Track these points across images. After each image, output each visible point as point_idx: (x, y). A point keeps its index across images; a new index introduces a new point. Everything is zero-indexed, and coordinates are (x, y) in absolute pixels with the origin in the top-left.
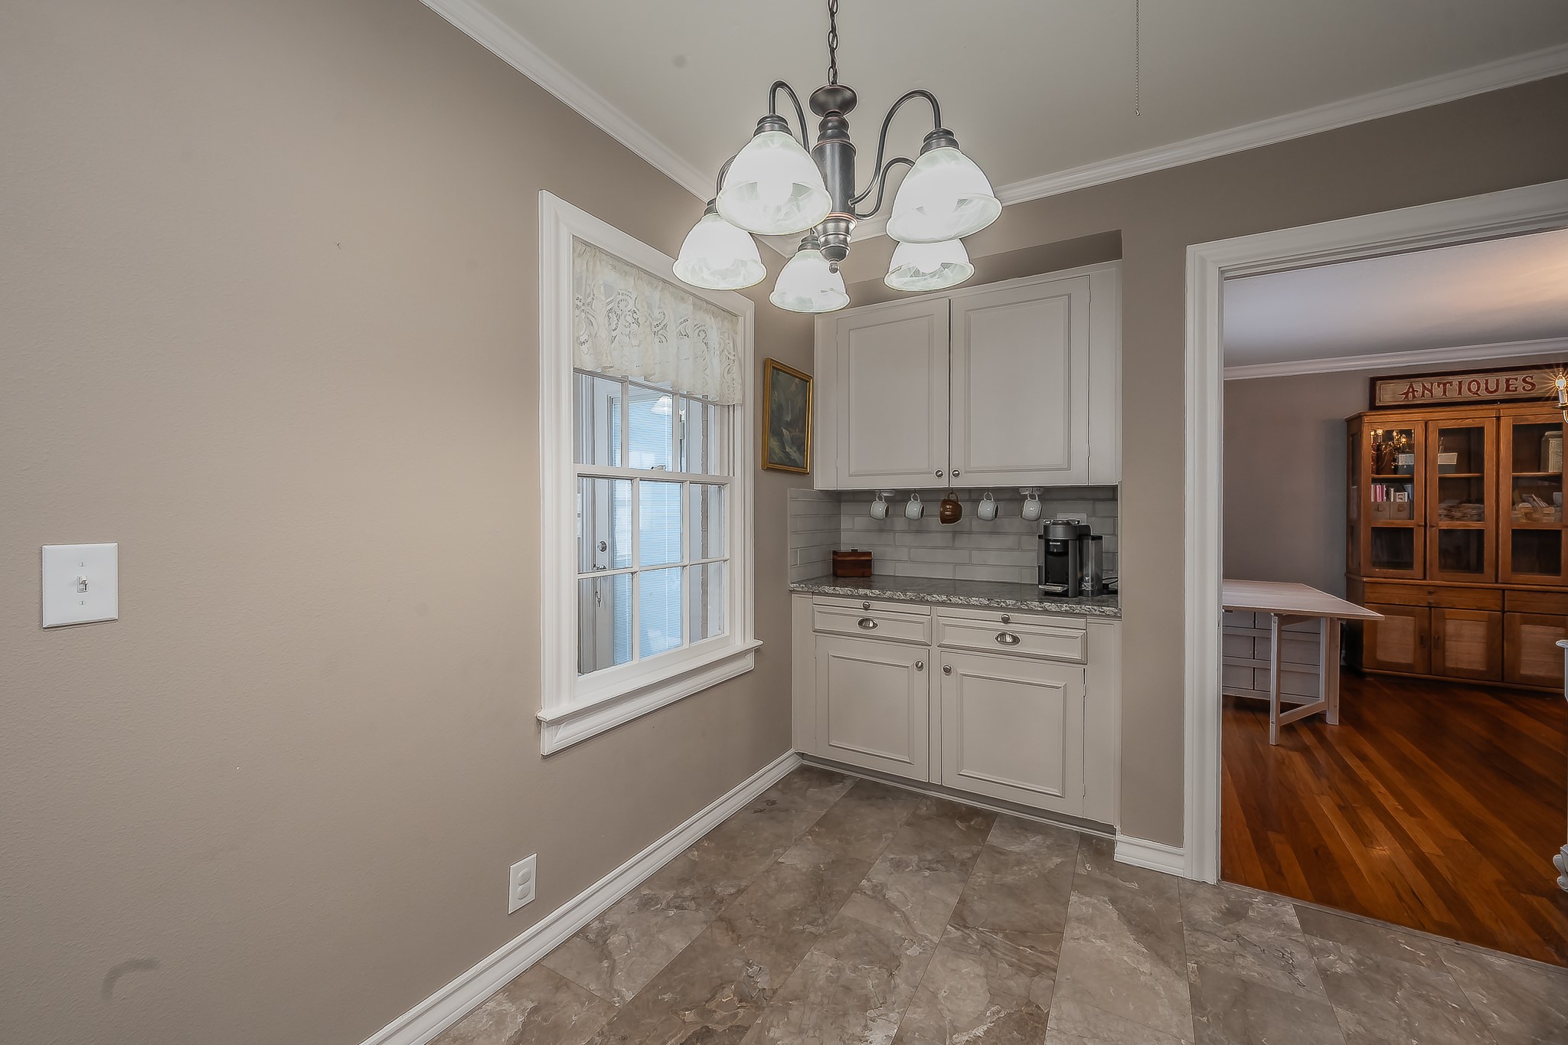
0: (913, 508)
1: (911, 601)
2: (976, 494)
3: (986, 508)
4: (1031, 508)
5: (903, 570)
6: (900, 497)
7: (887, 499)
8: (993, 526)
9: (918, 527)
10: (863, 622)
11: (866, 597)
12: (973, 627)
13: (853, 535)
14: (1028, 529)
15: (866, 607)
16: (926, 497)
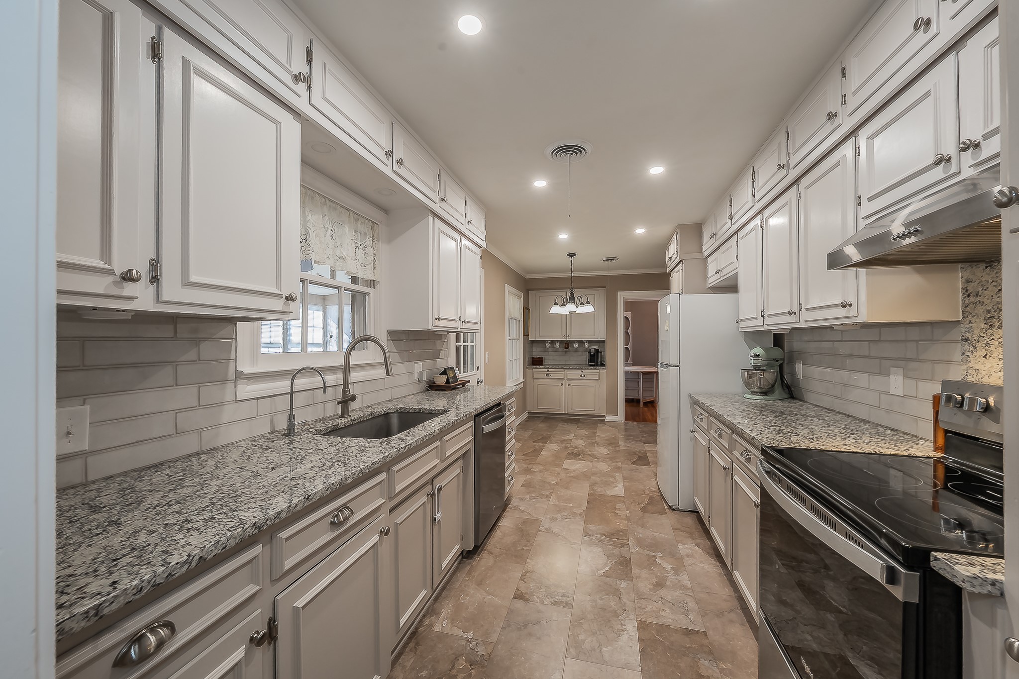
0: (557, 345)
1: (560, 369)
2: (573, 342)
3: (576, 345)
4: (586, 345)
5: (551, 362)
6: (553, 342)
7: (550, 343)
8: (576, 350)
9: (556, 351)
10: (547, 375)
11: (548, 368)
12: (575, 374)
13: (537, 353)
14: (586, 350)
15: (548, 371)
16: (561, 342)
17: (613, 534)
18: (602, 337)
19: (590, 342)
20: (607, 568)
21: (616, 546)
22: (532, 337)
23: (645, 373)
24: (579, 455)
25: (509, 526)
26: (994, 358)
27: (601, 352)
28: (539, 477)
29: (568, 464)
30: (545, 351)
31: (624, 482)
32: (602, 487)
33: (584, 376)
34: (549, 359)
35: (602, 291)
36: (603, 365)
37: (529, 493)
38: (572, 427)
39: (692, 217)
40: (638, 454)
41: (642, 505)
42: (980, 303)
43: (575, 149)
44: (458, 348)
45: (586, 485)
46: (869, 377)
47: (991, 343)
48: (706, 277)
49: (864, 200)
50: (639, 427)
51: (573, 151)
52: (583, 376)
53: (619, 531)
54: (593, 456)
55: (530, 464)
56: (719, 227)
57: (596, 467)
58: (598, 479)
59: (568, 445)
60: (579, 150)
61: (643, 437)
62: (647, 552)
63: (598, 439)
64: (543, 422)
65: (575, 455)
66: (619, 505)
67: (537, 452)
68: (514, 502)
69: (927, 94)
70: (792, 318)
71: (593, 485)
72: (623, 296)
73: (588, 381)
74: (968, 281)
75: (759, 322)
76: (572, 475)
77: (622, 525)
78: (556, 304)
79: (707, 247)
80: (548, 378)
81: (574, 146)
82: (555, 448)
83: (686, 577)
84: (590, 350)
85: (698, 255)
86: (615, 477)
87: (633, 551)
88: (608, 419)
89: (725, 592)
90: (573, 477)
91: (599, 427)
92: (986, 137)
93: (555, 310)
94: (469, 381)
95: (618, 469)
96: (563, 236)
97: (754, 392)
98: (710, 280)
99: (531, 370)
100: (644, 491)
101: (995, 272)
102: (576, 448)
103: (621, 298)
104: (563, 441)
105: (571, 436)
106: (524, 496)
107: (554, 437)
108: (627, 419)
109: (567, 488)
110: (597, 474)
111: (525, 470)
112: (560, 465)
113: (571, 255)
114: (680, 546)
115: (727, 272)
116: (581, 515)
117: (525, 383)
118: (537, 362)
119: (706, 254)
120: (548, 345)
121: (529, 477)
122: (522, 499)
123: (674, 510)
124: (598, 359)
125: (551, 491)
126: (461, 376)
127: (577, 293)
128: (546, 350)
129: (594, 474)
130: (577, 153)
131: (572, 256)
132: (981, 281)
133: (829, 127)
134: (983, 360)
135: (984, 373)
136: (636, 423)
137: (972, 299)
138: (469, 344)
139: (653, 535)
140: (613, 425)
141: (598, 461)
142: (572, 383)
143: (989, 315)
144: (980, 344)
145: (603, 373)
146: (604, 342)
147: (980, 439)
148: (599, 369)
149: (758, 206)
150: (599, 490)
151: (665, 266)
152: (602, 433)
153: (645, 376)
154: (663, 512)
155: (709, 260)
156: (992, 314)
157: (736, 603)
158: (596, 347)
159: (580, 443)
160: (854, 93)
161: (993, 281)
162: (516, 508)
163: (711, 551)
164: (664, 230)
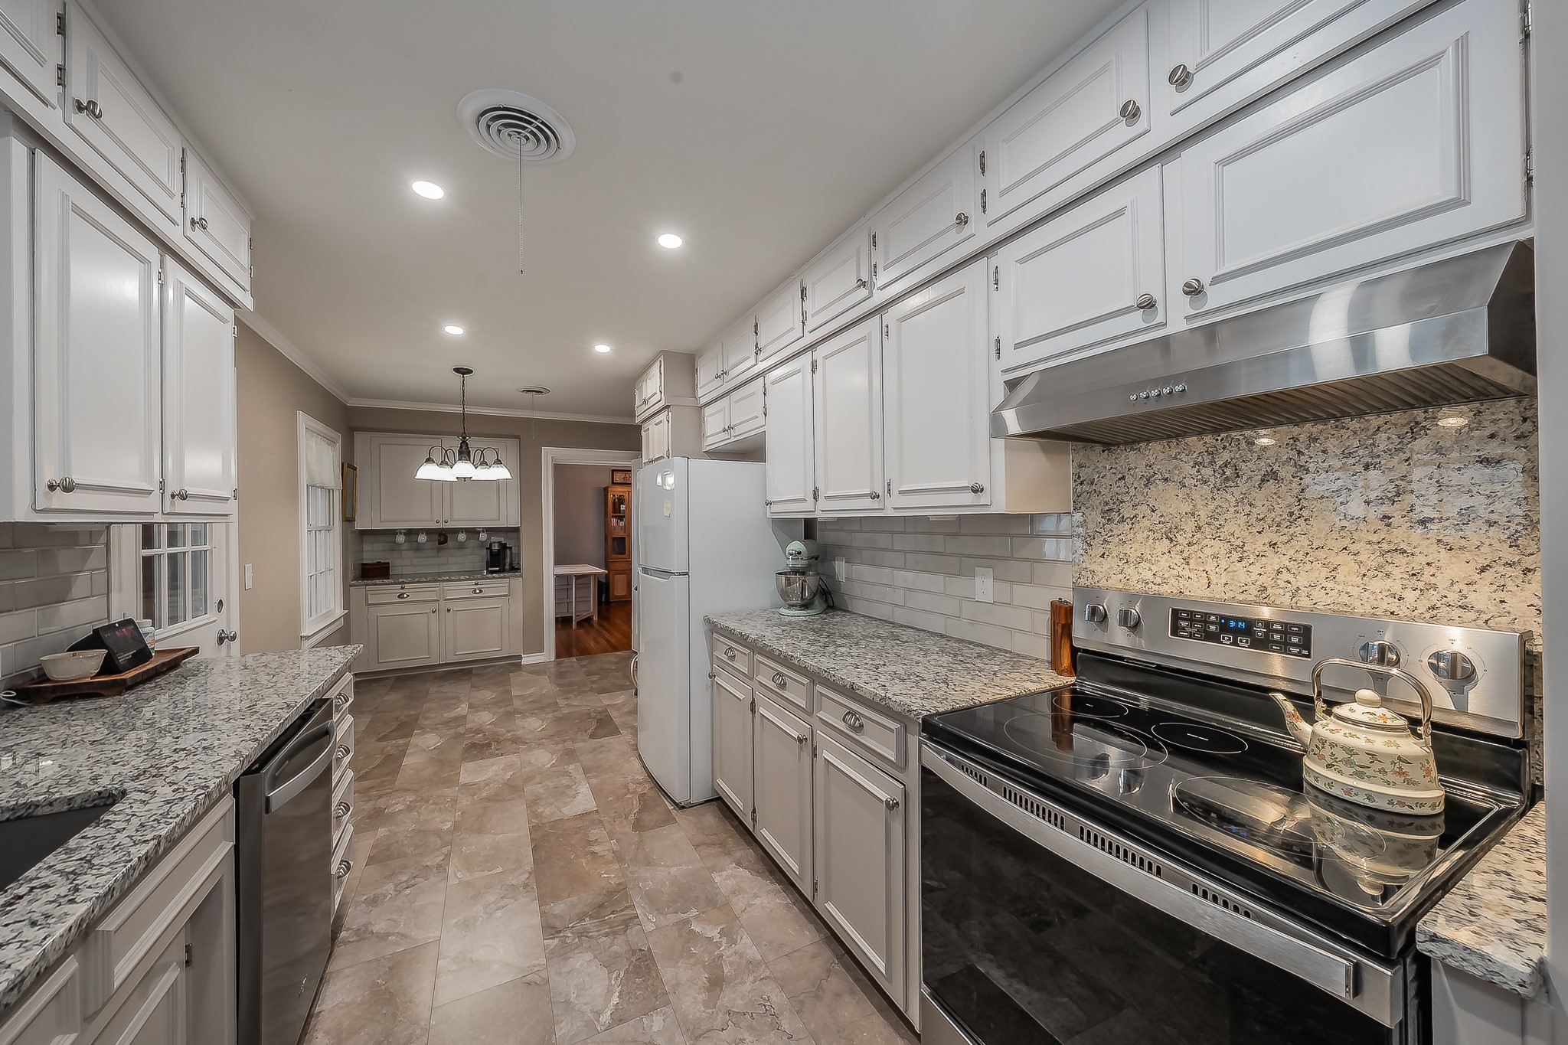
0: (422, 538)
1: (430, 582)
2: (456, 531)
3: (462, 537)
4: (483, 537)
5: (406, 571)
6: (411, 533)
7: (405, 534)
8: (461, 546)
9: (418, 548)
10: (401, 596)
11: (403, 583)
12: (461, 589)
13: (372, 554)
14: (482, 545)
15: (403, 588)
16: (429, 532)
17: (601, 906)
18: (513, 522)
19: (489, 530)
20: (615, 1000)
21: (615, 933)
22: (359, 525)
23: (579, 577)
24: (489, 745)
25: (348, 1000)
26: (1113, 557)
27: (510, 548)
28: (408, 825)
29: (470, 773)
30: (393, 550)
31: (588, 778)
32: (551, 804)
33: (481, 591)
34: (402, 564)
35: (512, 443)
36: (515, 569)
37: (389, 877)
38: (462, 689)
39: (684, 343)
40: (595, 717)
41: (632, 817)
42: (1095, 492)
43: (538, 128)
44: (148, 564)
45: (520, 808)
46: (945, 579)
47: (1109, 540)
48: (700, 435)
49: (1006, 347)
50: (582, 666)
51: (532, 132)
52: (478, 591)
53: (610, 893)
54: (516, 740)
55: (380, 797)
56: (732, 362)
57: (530, 763)
58: (539, 789)
59: (461, 730)
60: (541, 132)
61: (593, 682)
62: (673, 918)
63: (517, 703)
64: (393, 688)
65: (481, 748)
66: (595, 833)
67: (392, 762)
68: (354, 919)
69: (1120, 212)
70: (875, 504)
71: (532, 804)
72: (550, 455)
73: (488, 600)
74: (1080, 466)
75: (809, 505)
76: (485, 794)
77: (609, 876)
78: (429, 460)
79: (705, 392)
80: (401, 602)
81: (536, 119)
82: (433, 742)
83: (747, 940)
84: (491, 545)
85: (689, 401)
86: (567, 774)
87: (650, 927)
88: (526, 660)
89: (806, 938)
90: (488, 799)
91: (514, 677)
92: (1215, 281)
93: (428, 472)
94: (196, 651)
95: (570, 755)
96: (454, 330)
97: (793, 606)
98: (710, 441)
99: (362, 590)
100: (626, 786)
101: (1114, 458)
102: (477, 731)
103: (547, 457)
104: (447, 723)
105: (462, 709)
106: (378, 891)
107: (426, 719)
108: (558, 656)
109: (481, 831)
110: (534, 777)
111: (370, 817)
112: (451, 781)
113: (463, 371)
114: (717, 878)
115: (744, 431)
116: (526, 886)
117: (346, 617)
118: (372, 572)
119: (703, 401)
120: (401, 539)
121: (382, 832)
122: (374, 901)
123: (683, 807)
124: (505, 559)
125: (445, 850)
126: (161, 637)
127: (473, 443)
128: (395, 548)
129: (528, 779)
130: (538, 140)
131: (463, 374)
132: (1097, 467)
133: (953, 237)
134: (1099, 561)
135: (1101, 575)
136: (574, 659)
137: (1086, 487)
138: (189, 548)
139: (669, 873)
140: (537, 670)
141: (530, 749)
142: (456, 606)
143: (1107, 508)
144: (1096, 541)
145: (516, 583)
146: (516, 530)
147: (1125, 658)
148: (508, 577)
149: (809, 339)
150: (547, 811)
151: (633, 415)
152: (521, 689)
153: (581, 581)
154: (669, 820)
155: (708, 411)
156: (1111, 506)
157: (827, 953)
158: (502, 540)
159: (485, 718)
160: (1003, 193)
161: (1111, 468)
162: (363, 934)
163: (760, 867)
164: (639, 354)
